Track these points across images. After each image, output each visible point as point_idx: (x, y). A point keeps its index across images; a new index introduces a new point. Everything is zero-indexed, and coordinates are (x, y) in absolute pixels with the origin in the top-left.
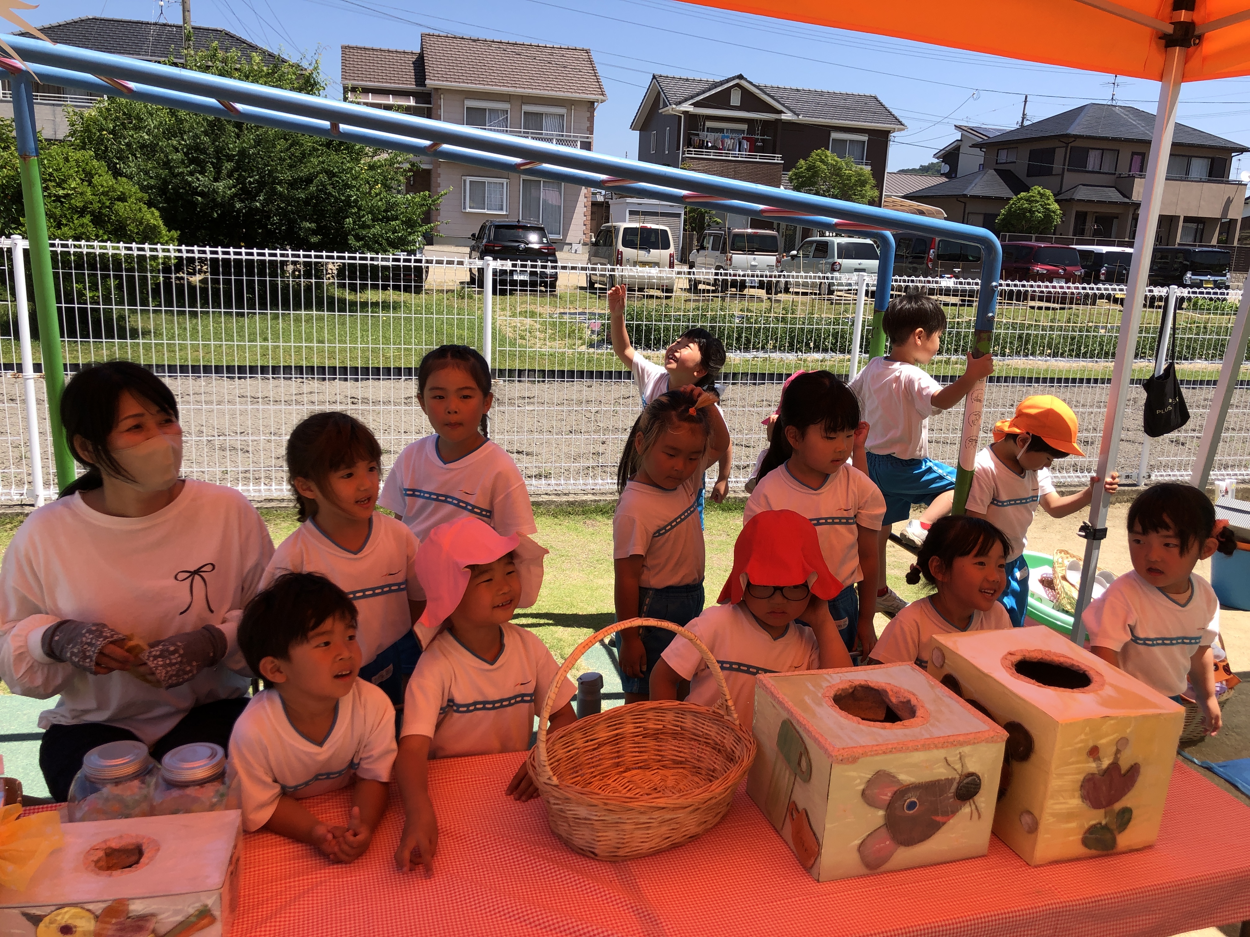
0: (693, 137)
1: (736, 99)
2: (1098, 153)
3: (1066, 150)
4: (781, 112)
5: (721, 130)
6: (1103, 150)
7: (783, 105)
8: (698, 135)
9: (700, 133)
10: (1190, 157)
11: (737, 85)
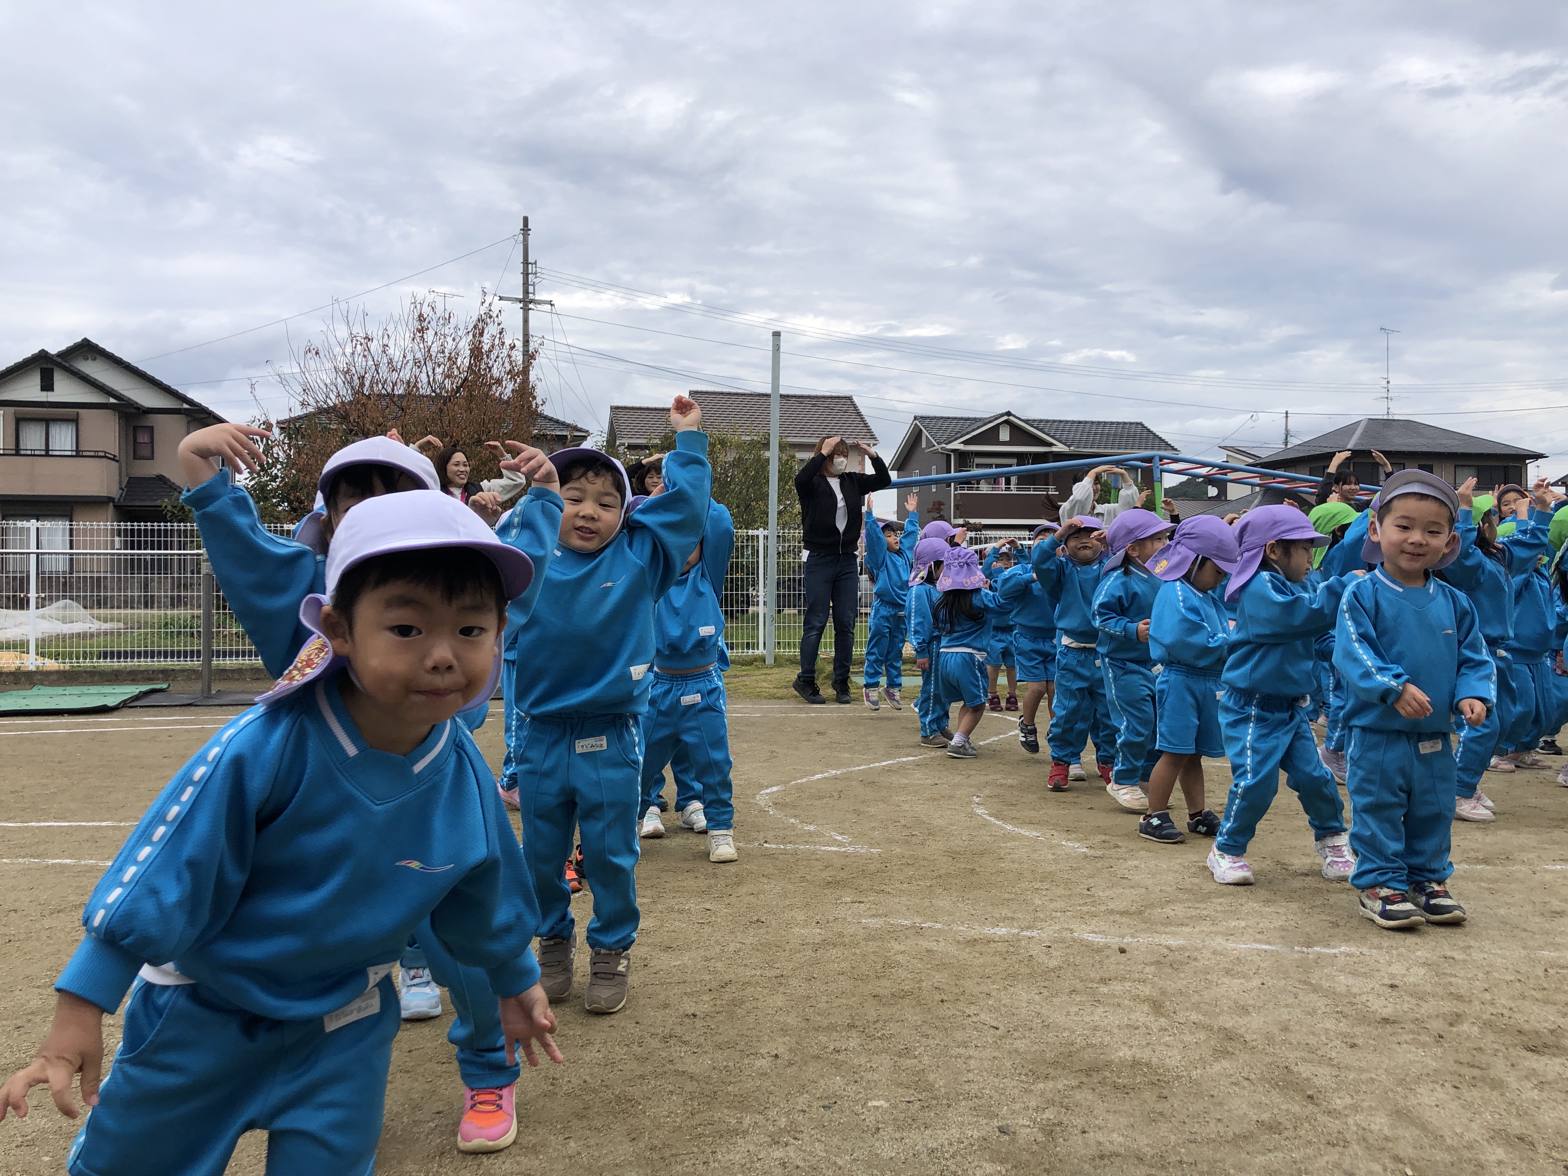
1: (1005, 435)
5: (990, 465)
7: (1053, 437)
10: (1480, 467)
11: (1006, 422)
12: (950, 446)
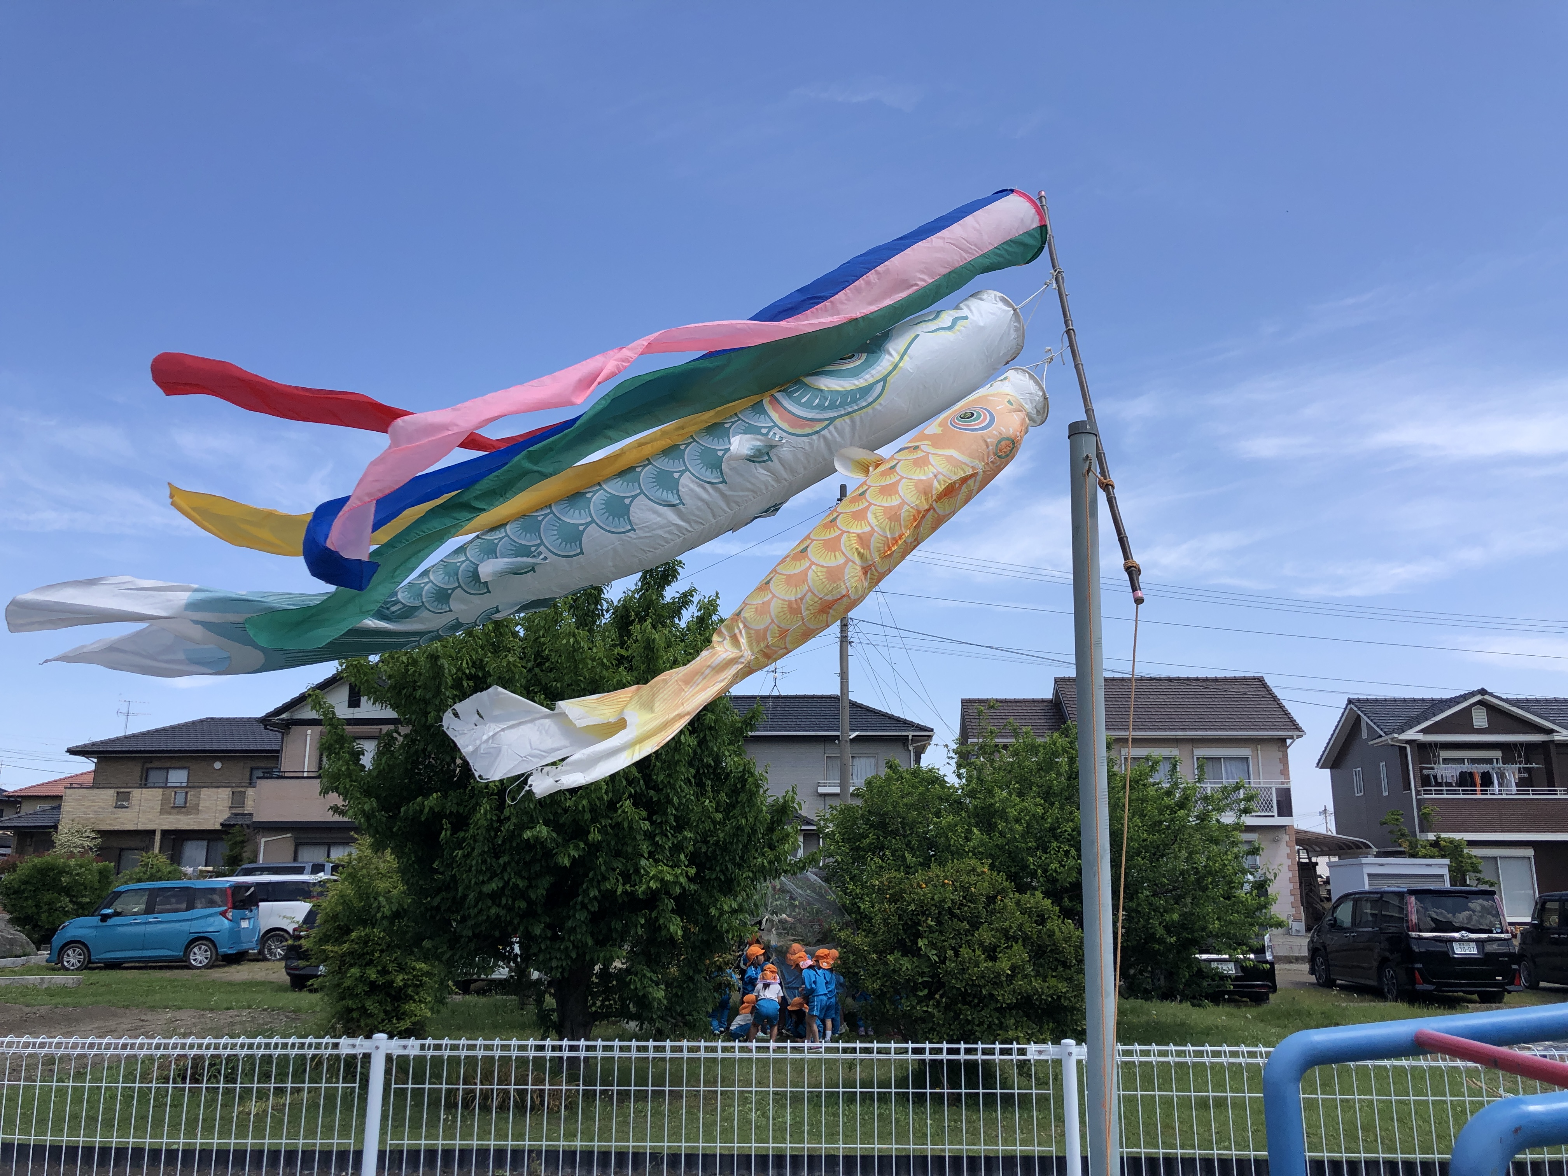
1: (1480, 720)
7: (1554, 722)
9: (1436, 766)
11: (1480, 703)
12: (1403, 737)
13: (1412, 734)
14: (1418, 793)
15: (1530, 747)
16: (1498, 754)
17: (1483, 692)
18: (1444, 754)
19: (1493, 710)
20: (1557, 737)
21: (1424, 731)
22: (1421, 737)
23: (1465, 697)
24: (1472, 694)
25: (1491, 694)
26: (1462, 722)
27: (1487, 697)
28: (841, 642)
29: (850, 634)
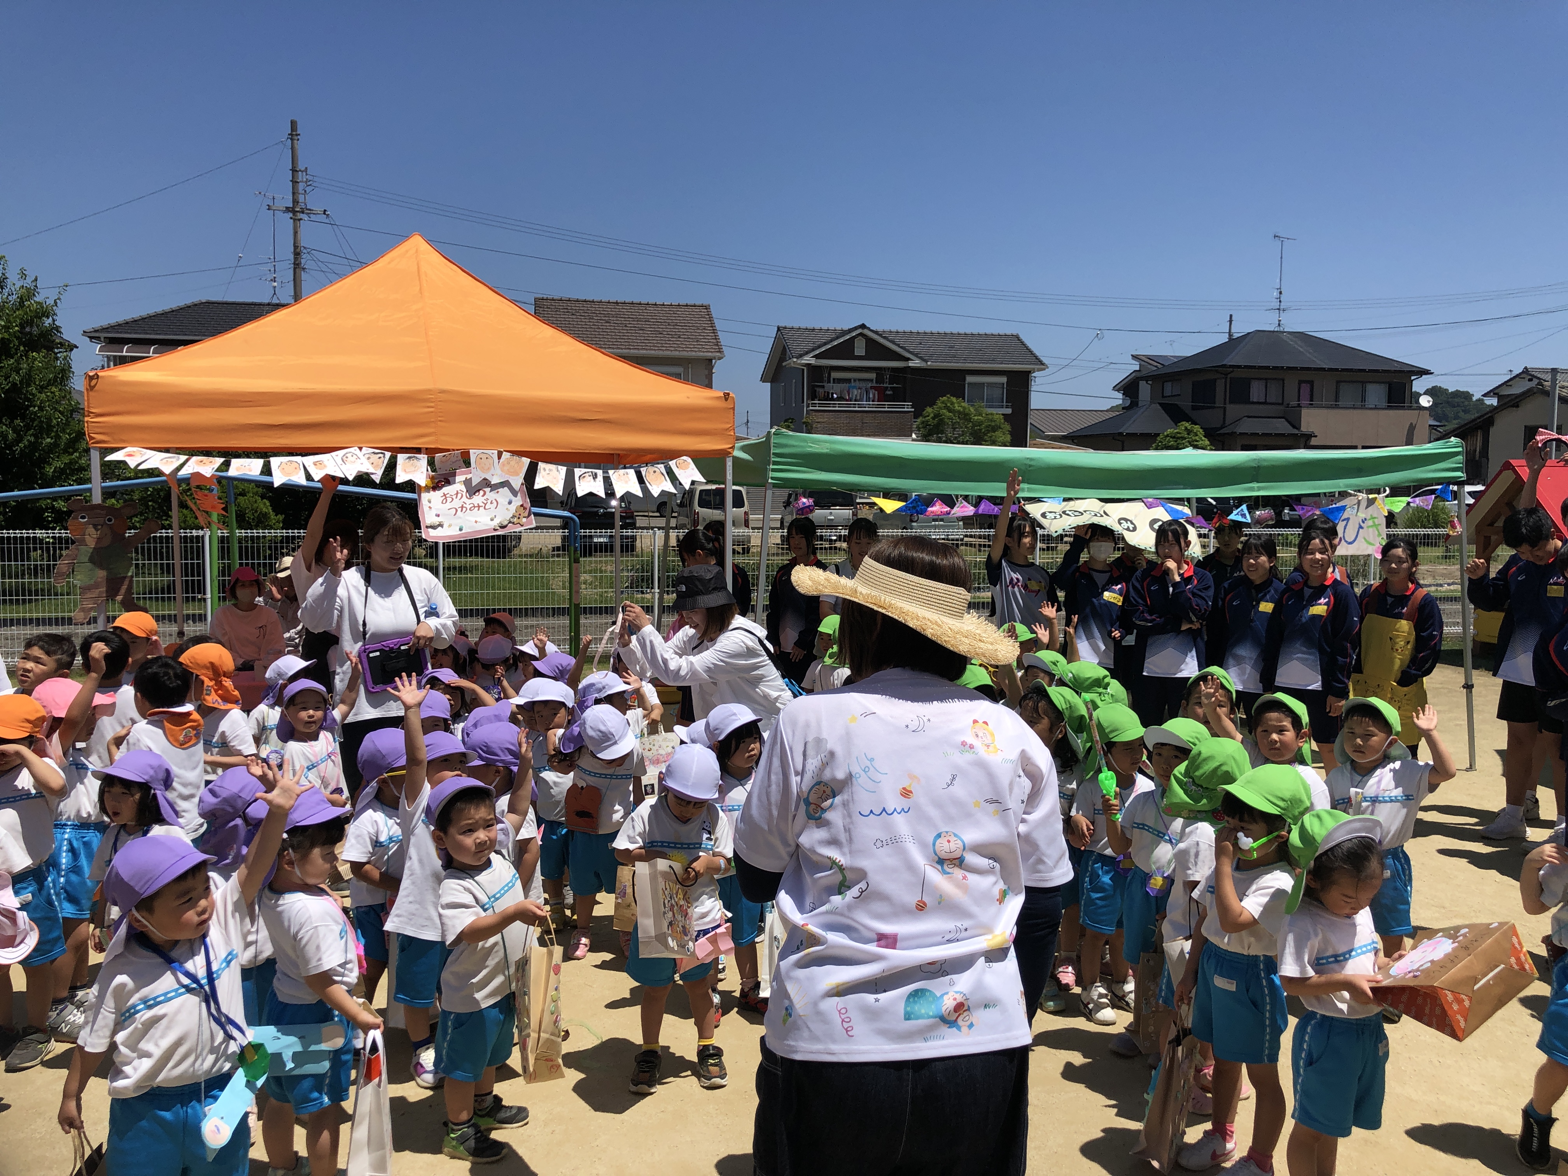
0: (817, 389)
1: (860, 349)
2: (1263, 383)
3: (1226, 382)
4: (908, 359)
5: (848, 381)
6: (1266, 379)
7: (910, 353)
8: (823, 387)
9: (825, 384)
10: (1364, 383)
11: (861, 334)
12: (803, 361)
13: (808, 359)
14: (808, 406)
15: (894, 370)
16: (873, 376)
17: (863, 326)
18: (835, 375)
19: (870, 342)
20: (911, 364)
21: (816, 357)
22: (813, 361)
23: (850, 331)
24: (856, 328)
25: (869, 329)
26: (845, 350)
27: (866, 332)
28: (295, 269)
29: (303, 261)
